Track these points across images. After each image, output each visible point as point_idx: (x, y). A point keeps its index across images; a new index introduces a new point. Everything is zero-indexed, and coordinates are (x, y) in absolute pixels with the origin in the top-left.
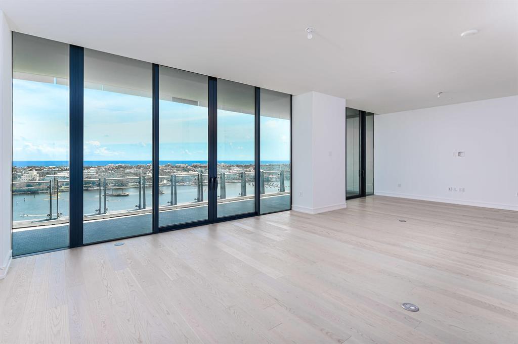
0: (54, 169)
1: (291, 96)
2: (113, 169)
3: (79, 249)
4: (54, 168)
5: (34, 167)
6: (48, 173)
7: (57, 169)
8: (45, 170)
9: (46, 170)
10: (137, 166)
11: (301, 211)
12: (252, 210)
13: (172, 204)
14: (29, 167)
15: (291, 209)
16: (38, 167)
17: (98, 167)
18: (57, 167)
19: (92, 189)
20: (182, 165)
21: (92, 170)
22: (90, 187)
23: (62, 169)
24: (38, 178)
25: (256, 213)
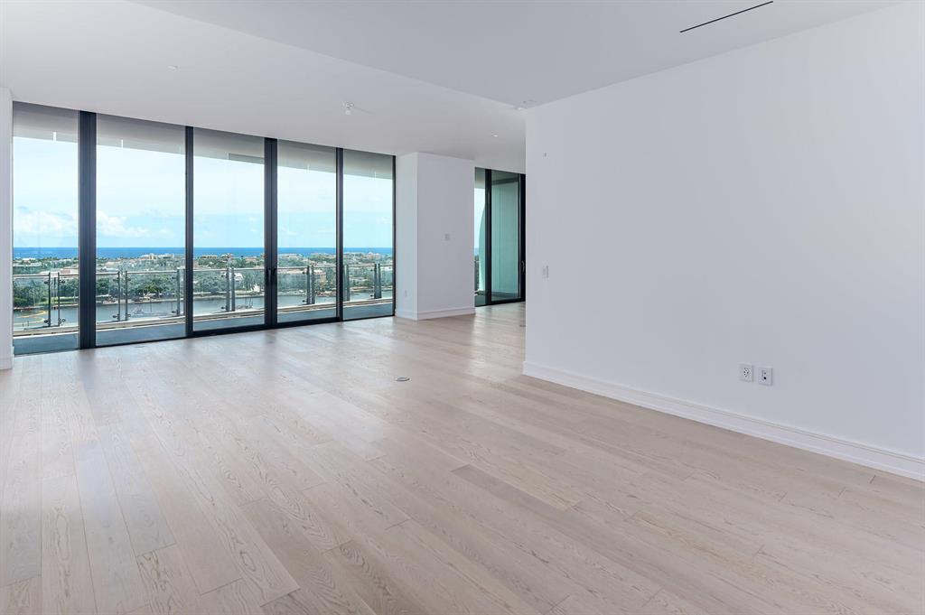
0: (32, 265)
1: (394, 157)
2: (153, 263)
3: (91, 350)
11: (406, 317)
12: (333, 315)
13: (228, 310)
15: (394, 315)
18: (39, 260)
19: (110, 303)
20: (293, 256)
21: (110, 266)
22: (106, 299)
23: (49, 264)
25: (338, 319)
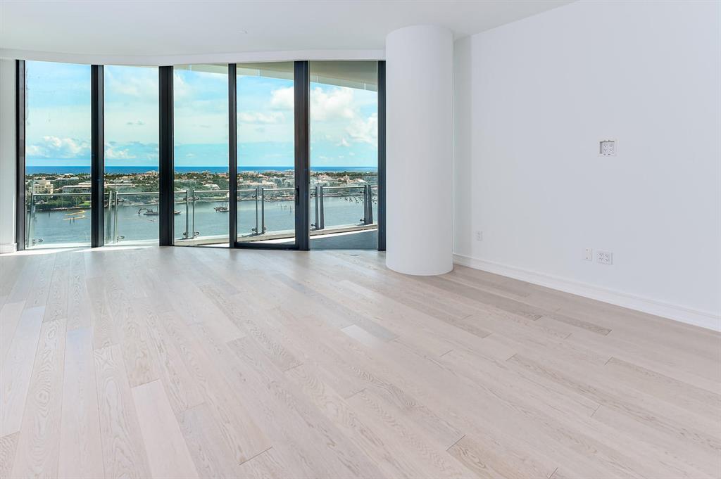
0: (72, 178)
4: (72, 176)
5: (44, 175)
6: (64, 183)
7: (77, 178)
8: (59, 179)
9: (62, 179)
10: (188, 174)
14: (36, 175)
16: (49, 175)
17: (133, 175)
18: (77, 175)
20: (251, 172)
23: (83, 178)
24: (52, 190)
